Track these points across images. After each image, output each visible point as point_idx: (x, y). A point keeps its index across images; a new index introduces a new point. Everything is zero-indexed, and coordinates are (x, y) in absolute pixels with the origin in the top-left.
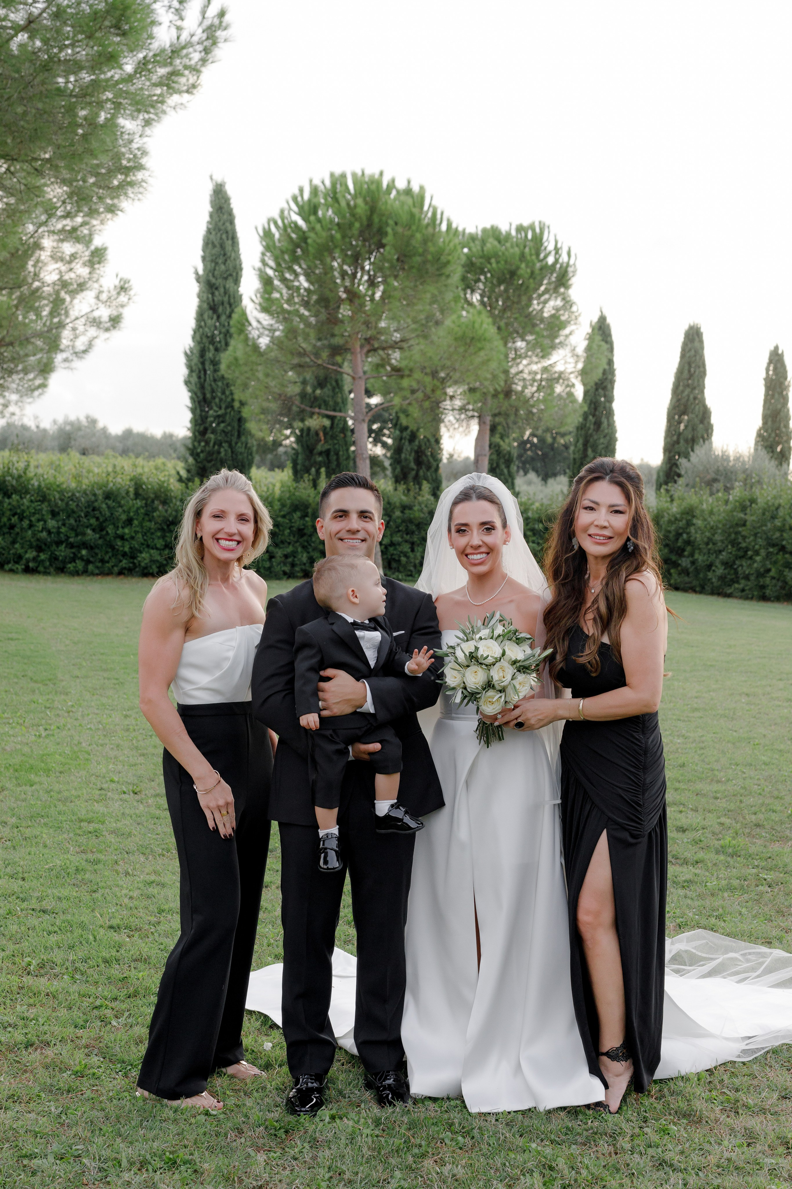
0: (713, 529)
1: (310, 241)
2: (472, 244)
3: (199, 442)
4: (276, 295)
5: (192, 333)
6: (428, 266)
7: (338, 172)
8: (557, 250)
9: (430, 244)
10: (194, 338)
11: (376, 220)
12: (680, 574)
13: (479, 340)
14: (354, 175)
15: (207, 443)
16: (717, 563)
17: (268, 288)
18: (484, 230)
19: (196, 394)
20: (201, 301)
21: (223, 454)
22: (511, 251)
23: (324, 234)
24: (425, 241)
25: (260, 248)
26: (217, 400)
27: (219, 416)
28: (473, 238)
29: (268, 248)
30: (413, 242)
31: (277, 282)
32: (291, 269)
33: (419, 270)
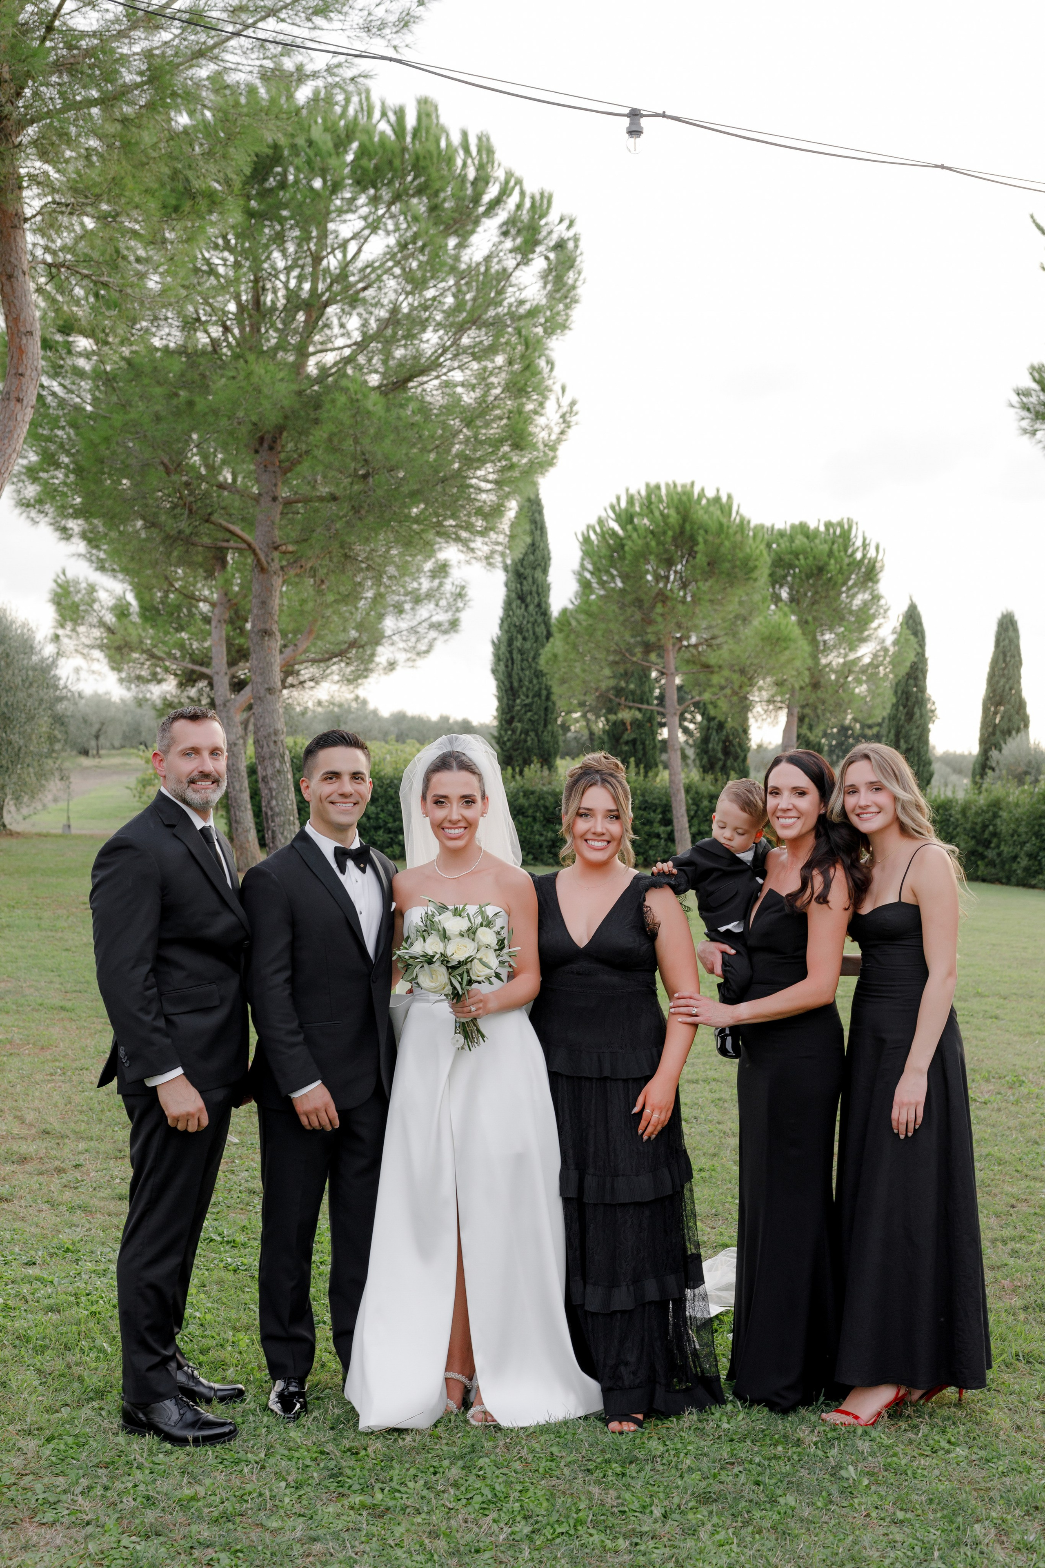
0: (1018, 821)
1: (627, 548)
2: (781, 541)
3: (506, 731)
4: (593, 597)
5: (499, 621)
6: (737, 570)
7: (653, 483)
8: (866, 545)
9: (738, 551)
10: (501, 627)
11: (688, 527)
12: (987, 865)
13: (785, 641)
14: (667, 485)
15: (514, 731)
16: (1022, 855)
17: (587, 591)
18: (793, 527)
19: (503, 683)
20: (509, 590)
21: (529, 743)
22: (821, 547)
23: (640, 542)
24: (734, 547)
25: (579, 554)
26: (524, 689)
27: (526, 705)
28: (782, 534)
29: (586, 552)
30: (723, 550)
31: (595, 585)
32: (608, 572)
33: (728, 575)
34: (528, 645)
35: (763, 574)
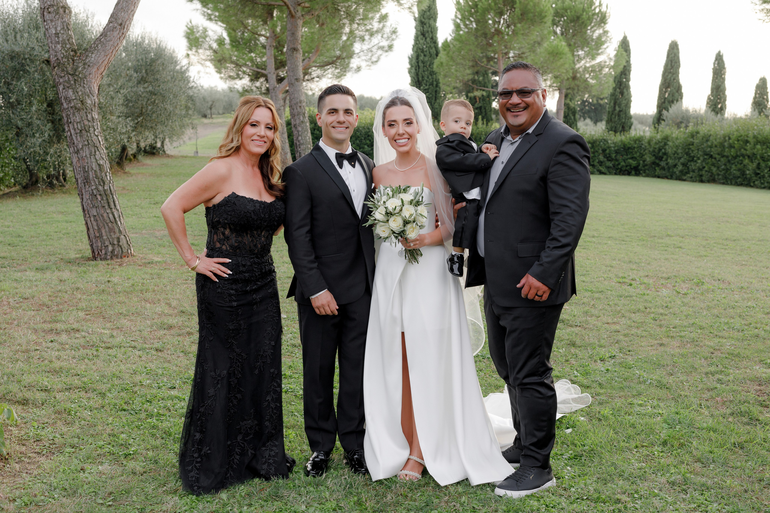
0: (678, 147)
1: (479, 6)
2: (558, 3)
4: (461, 32)
5: (412, 47)
6: (536, 17)
8: (600, 5)
9: (537, 7)
10: (413, 49)
12: (660, 169)
13: (560, 54)
16: (679, 164)
17: (459, 29)
19: (414, 78)
20: (417, 30)
22: (579, 6)
23: (486, 3)
24: (534, 5)
25: (454, 10)
26: (425, 81)
29: (458, 9)
30: (529, 7)
31: (462, 26)
32: (469, 19)
33: (531, 20)
34: (426, 59)
35: (549, 19)
